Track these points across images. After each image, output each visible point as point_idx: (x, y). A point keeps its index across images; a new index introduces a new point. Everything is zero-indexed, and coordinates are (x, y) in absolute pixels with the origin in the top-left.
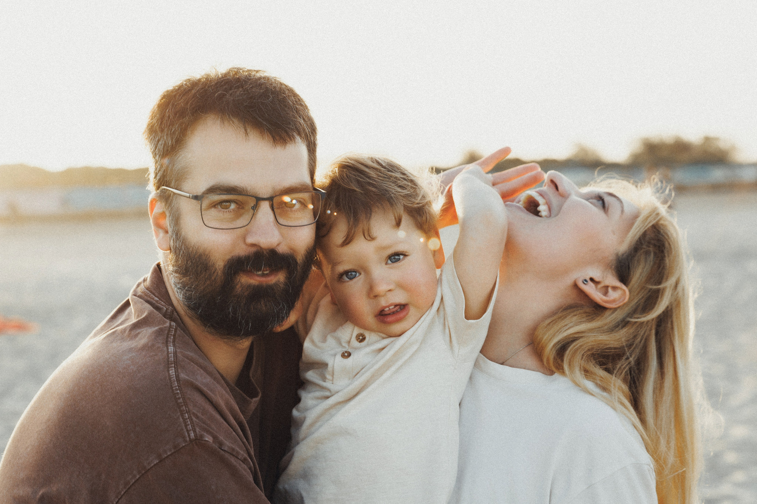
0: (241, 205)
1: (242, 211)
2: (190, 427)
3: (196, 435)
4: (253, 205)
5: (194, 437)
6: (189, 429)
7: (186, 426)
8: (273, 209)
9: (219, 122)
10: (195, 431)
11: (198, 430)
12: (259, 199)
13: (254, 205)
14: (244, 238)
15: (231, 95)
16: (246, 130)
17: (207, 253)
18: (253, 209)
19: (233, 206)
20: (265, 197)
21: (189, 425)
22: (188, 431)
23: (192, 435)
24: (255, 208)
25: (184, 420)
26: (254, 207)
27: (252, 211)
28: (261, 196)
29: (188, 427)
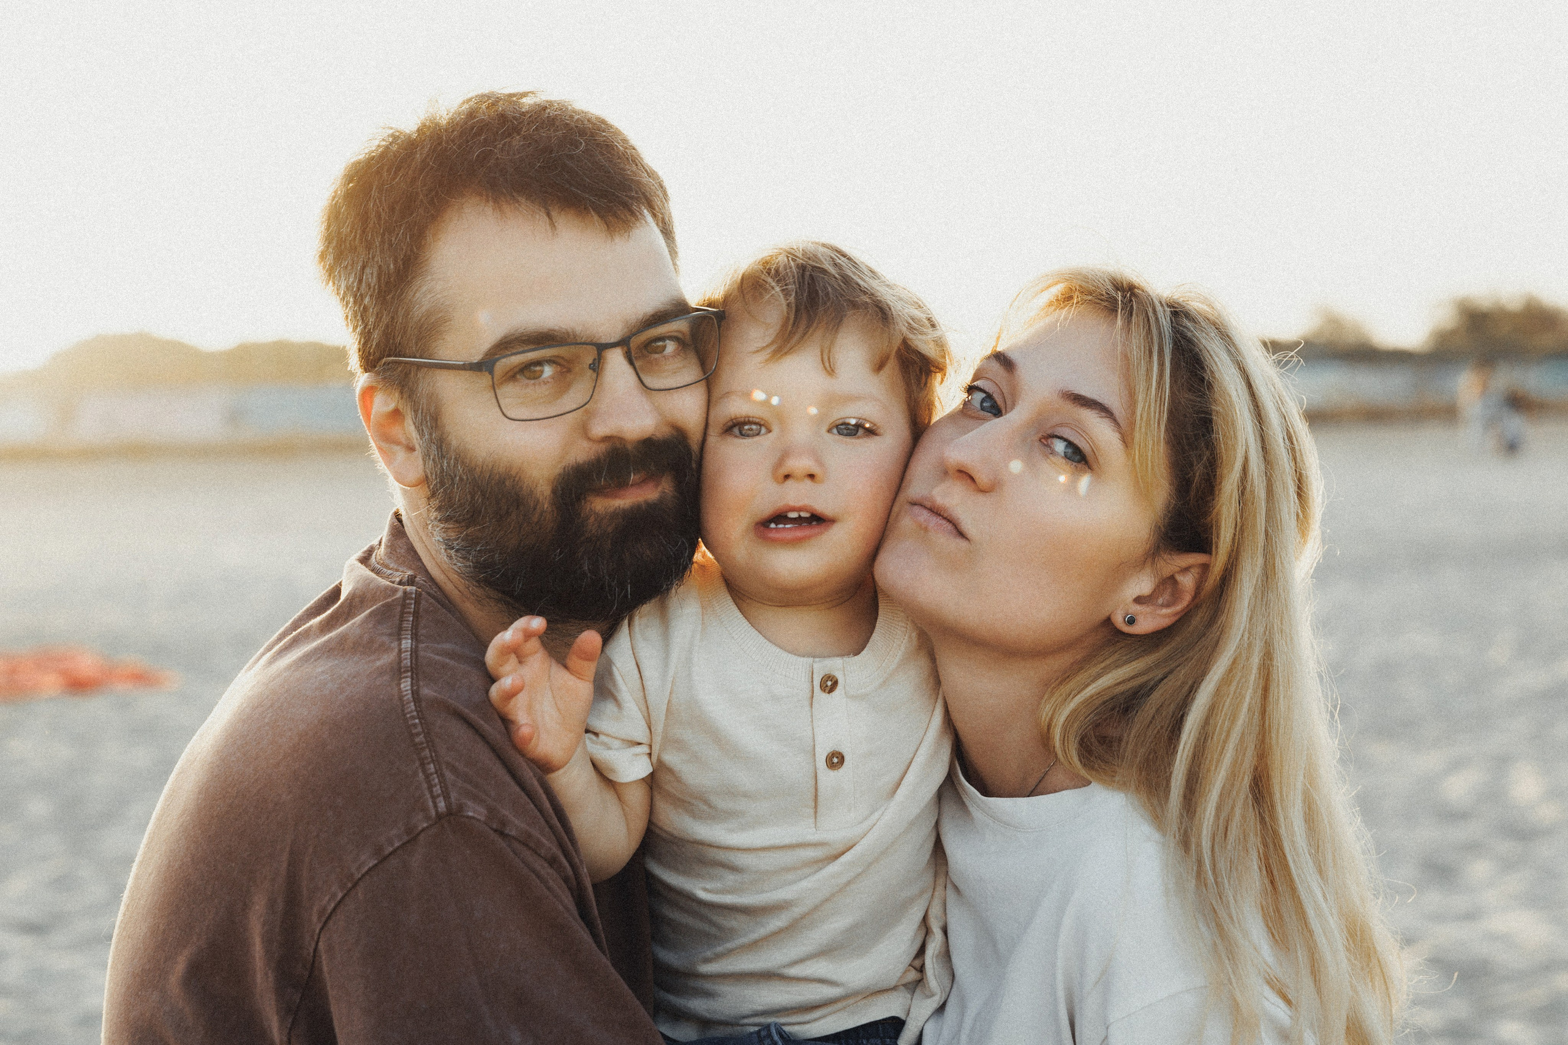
0: (565, 368)
1: (570, 377)
2: (437, 790)
3: (449, 806)
4: (591, 361)
5: (445, 810)
6: (435, 794)
7: (430, 787)
8: (631, 362)
9: (489, 210)
10: (447, 797)
11: (454, 795)
12: (602, 348)
13: (595, 359)
14: (583, 429)
15: (502, 150)
16: (549, 215)
17: (513, 473)
18: (594, 370)
19: (548, 371)
20: (612, 340)
21: (435, 786)
22: (434, 798)
23: (442, 805)
24: (597, 367)
25: (427, 776)
26: (593, 363)
27: (590, 373)
28: (603, 341)
29: (434, 789)
